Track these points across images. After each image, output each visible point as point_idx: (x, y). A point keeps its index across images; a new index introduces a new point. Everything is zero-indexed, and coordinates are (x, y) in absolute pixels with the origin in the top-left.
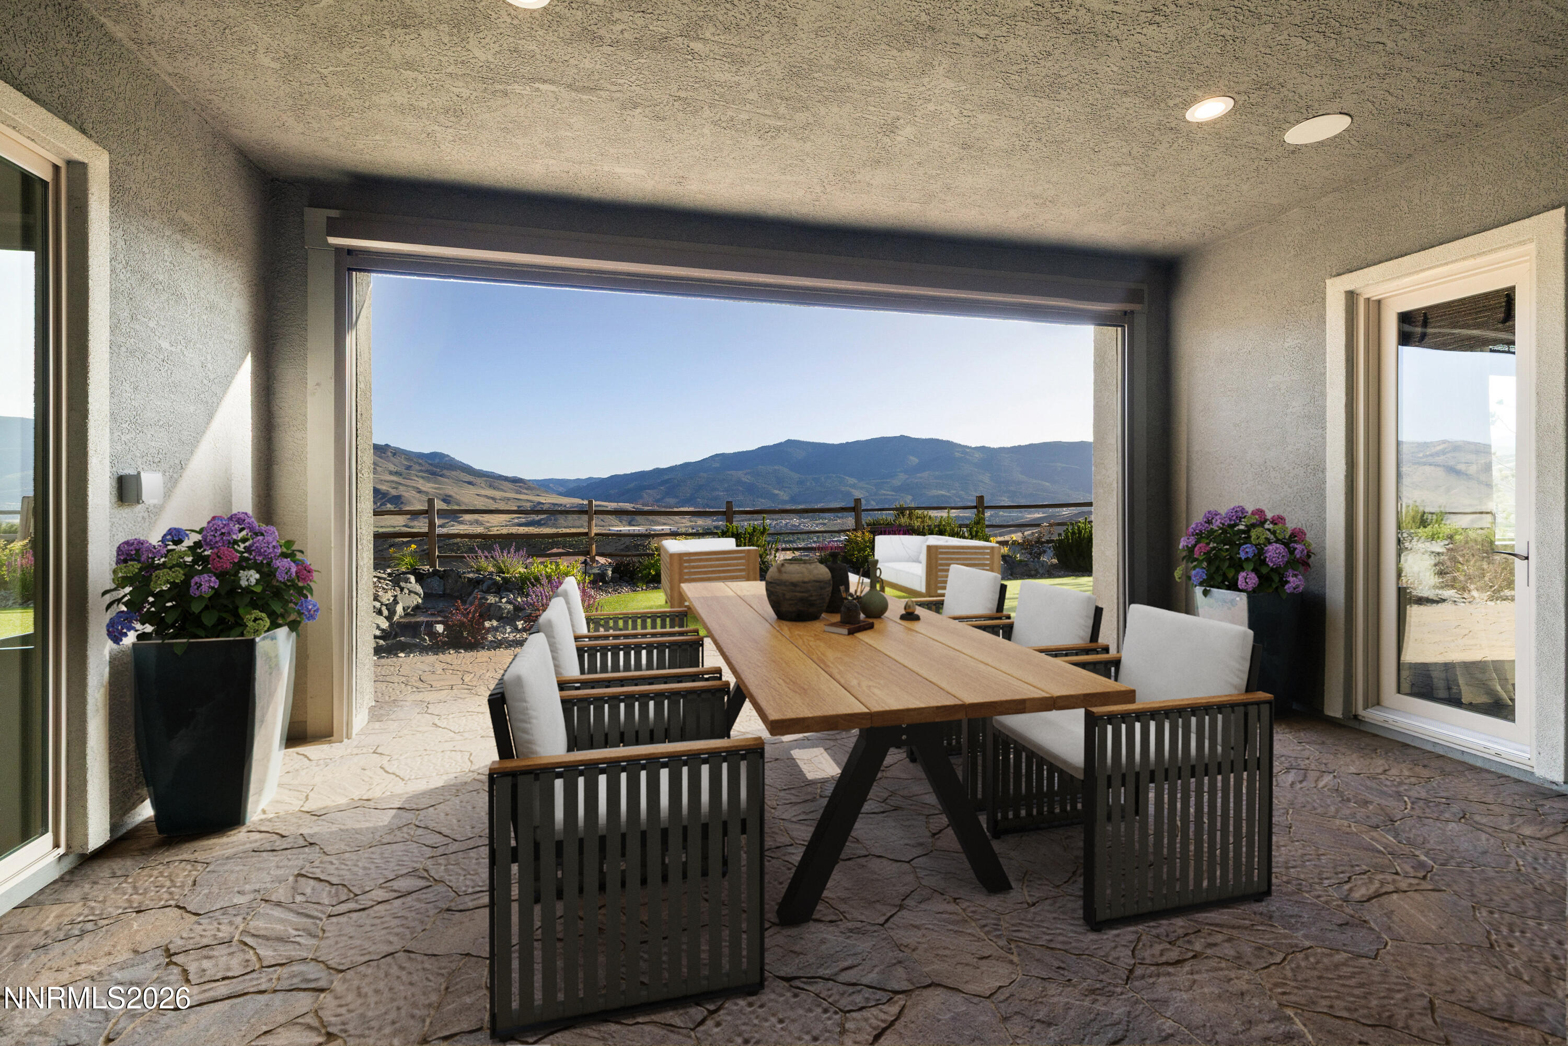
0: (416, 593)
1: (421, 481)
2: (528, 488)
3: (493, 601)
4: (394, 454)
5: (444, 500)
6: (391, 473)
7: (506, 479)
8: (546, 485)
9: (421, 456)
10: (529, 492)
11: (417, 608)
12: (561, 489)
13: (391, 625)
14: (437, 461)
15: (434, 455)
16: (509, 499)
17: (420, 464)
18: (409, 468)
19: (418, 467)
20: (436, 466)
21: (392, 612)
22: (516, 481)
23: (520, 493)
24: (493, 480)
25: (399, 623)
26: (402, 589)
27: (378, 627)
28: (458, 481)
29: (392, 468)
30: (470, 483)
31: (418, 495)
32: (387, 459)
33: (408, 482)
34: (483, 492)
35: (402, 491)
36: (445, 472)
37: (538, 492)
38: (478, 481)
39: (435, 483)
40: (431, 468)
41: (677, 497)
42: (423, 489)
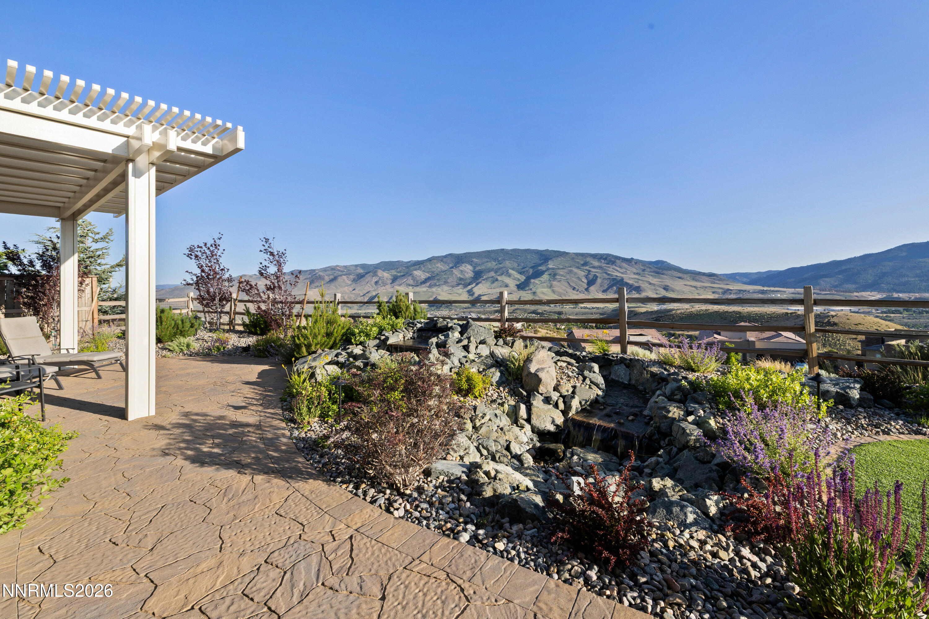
0: (597, 385)
1: (651, 277)
2: (720, 280)
3: (676, 416)
4: (636, 263)
5: (665, 289)
6: (634, 274)
7: (704, 274)
8: (733, 277)
9: (651, 263)
10: (721, 282)
11: (595, 402)
12: (745, 280)
13: (566, 421)
14: (660, 265)
15: (658, 262)
16: (706, 287)
17: (650, 268)
18: (644, 270)
19: (649, 270)
20: (659, 269)
21: (568, 407)
22: (711, 275)
23: (714, 283)
24: (695, 275)
25: (573, 420)
26: (585, 378)
27: (553, 422)
28: (673, 277)
29: (635, 271)
30: (680, 278)
31: (649, 286)
32: (632, 266)
33: (644, 278)
34: (689, 283)
35: (641, 284)
36: (665, 272)
37: (727, 282)
38: (685, 276)
39: (659, 278)
40: (656, 270)
41: (856, 283)
42: (652, 282)
